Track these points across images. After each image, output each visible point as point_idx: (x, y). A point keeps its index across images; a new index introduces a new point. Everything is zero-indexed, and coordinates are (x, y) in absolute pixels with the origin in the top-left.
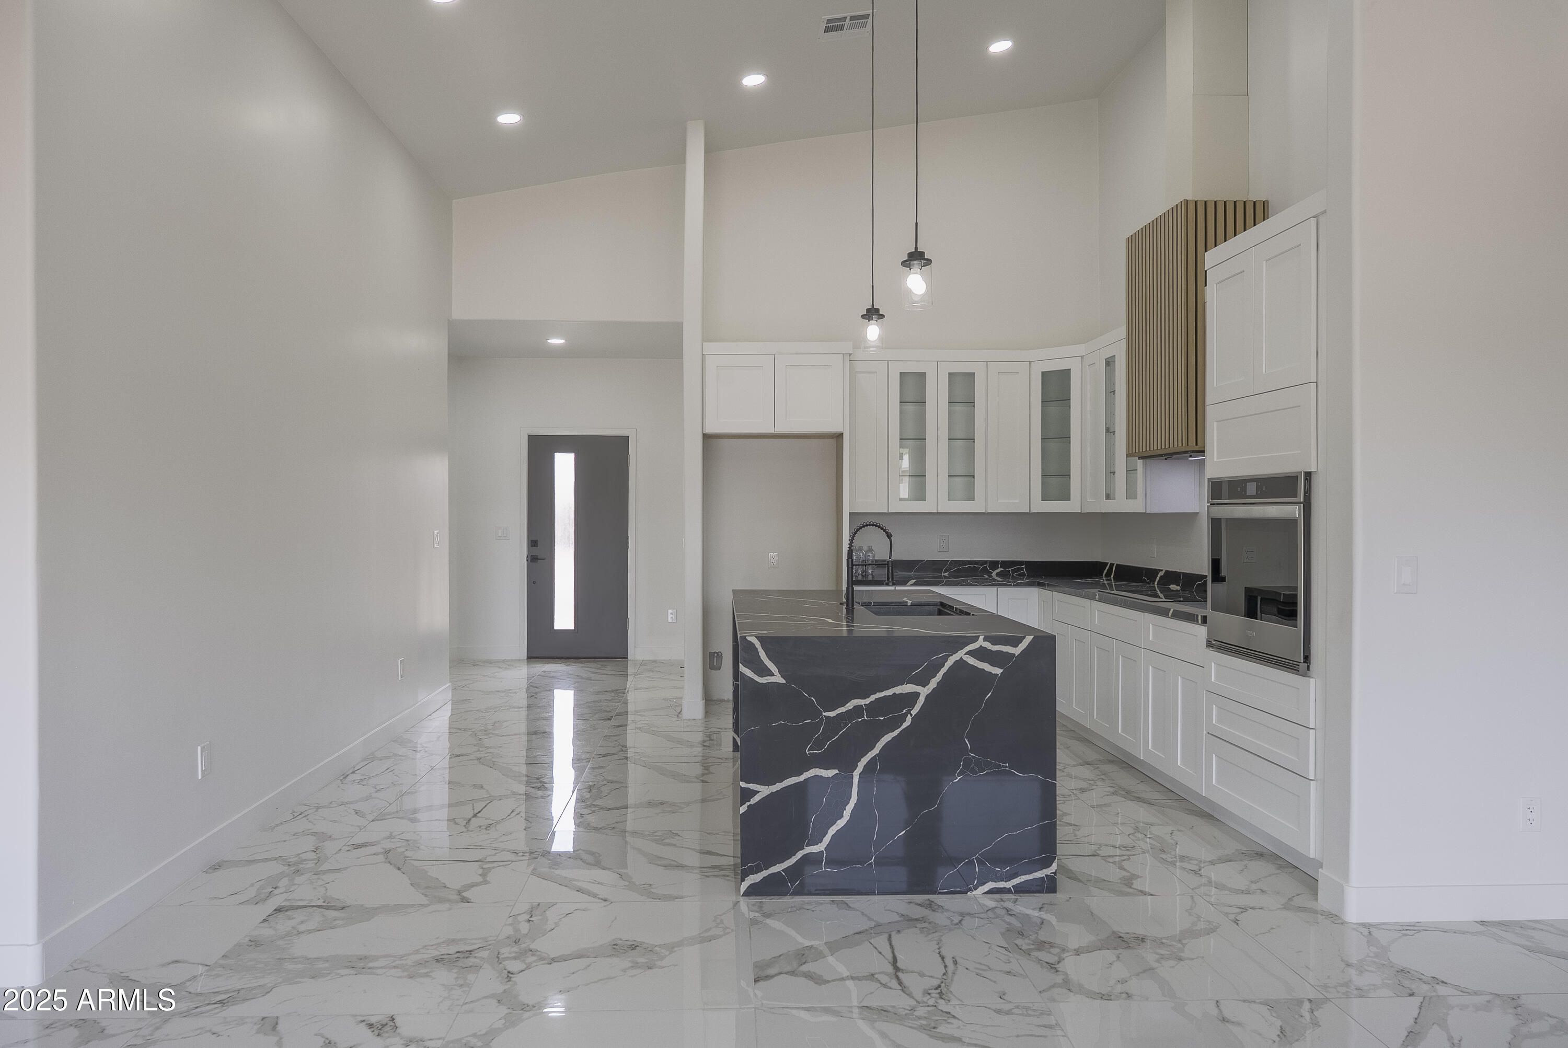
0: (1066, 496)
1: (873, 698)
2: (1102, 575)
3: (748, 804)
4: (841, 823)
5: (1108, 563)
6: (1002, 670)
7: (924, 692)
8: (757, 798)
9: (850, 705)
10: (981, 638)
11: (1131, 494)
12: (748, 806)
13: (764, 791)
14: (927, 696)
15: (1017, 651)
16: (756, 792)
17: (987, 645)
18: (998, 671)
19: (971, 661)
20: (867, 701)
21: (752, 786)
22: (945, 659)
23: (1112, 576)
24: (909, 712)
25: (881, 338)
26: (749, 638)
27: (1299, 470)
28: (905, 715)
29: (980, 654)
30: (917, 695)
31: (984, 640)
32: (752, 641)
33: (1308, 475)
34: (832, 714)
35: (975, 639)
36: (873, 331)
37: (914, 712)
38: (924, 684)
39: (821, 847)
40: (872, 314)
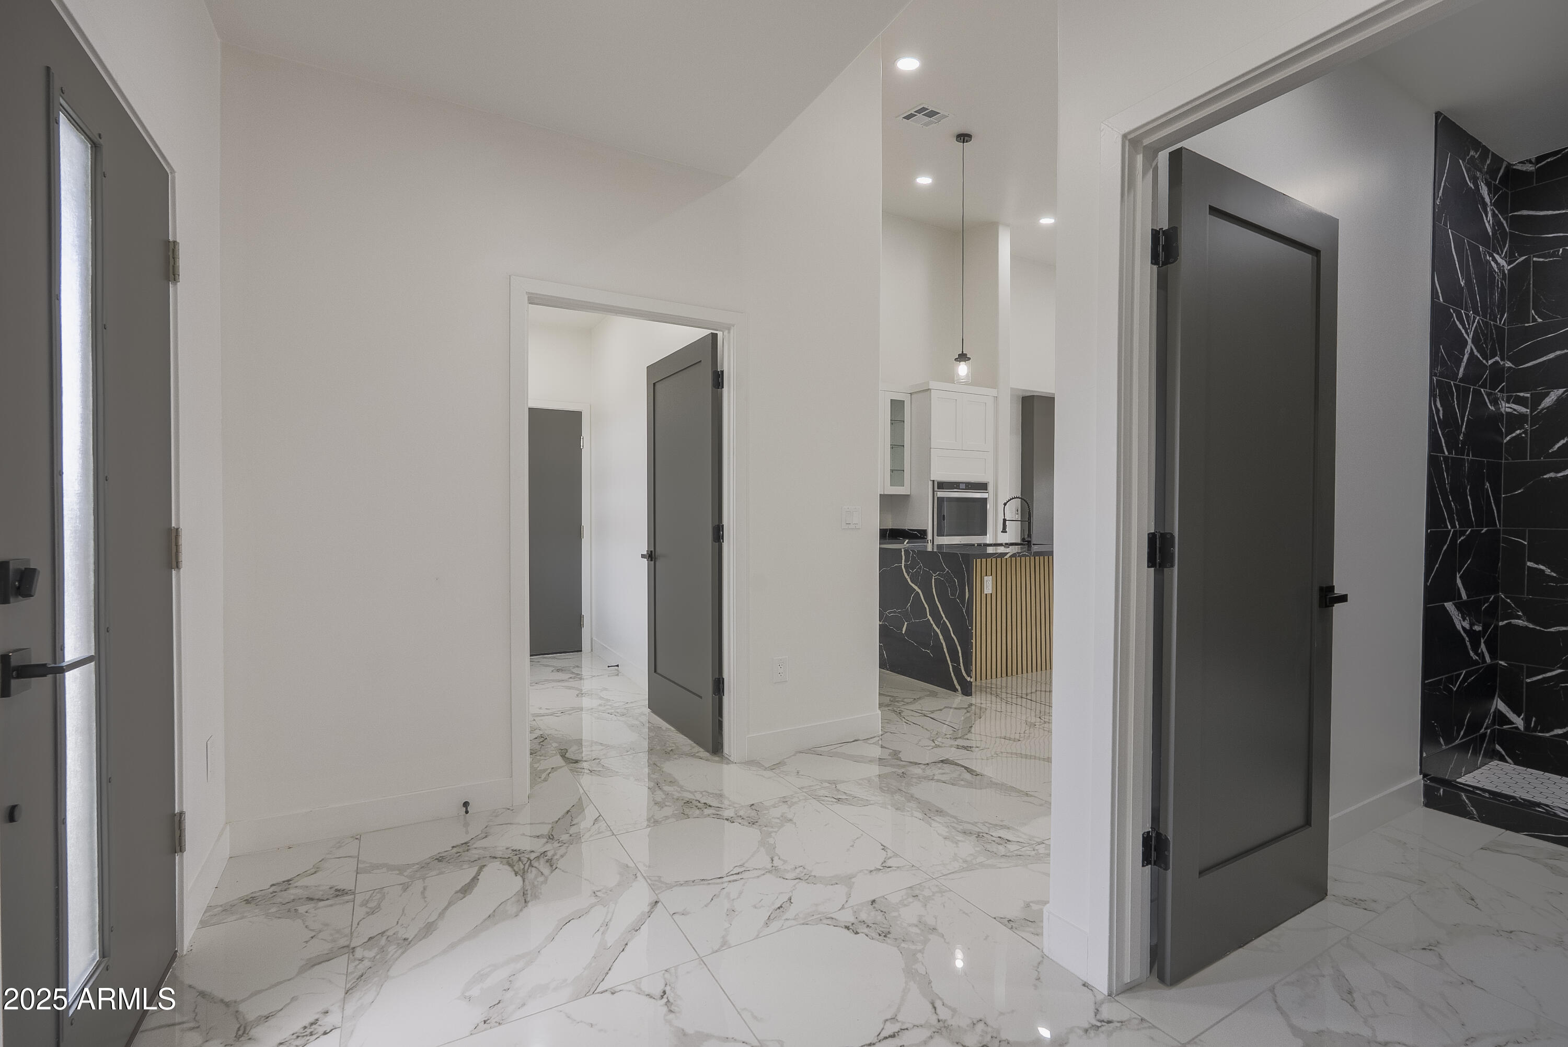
40: (963, 357)
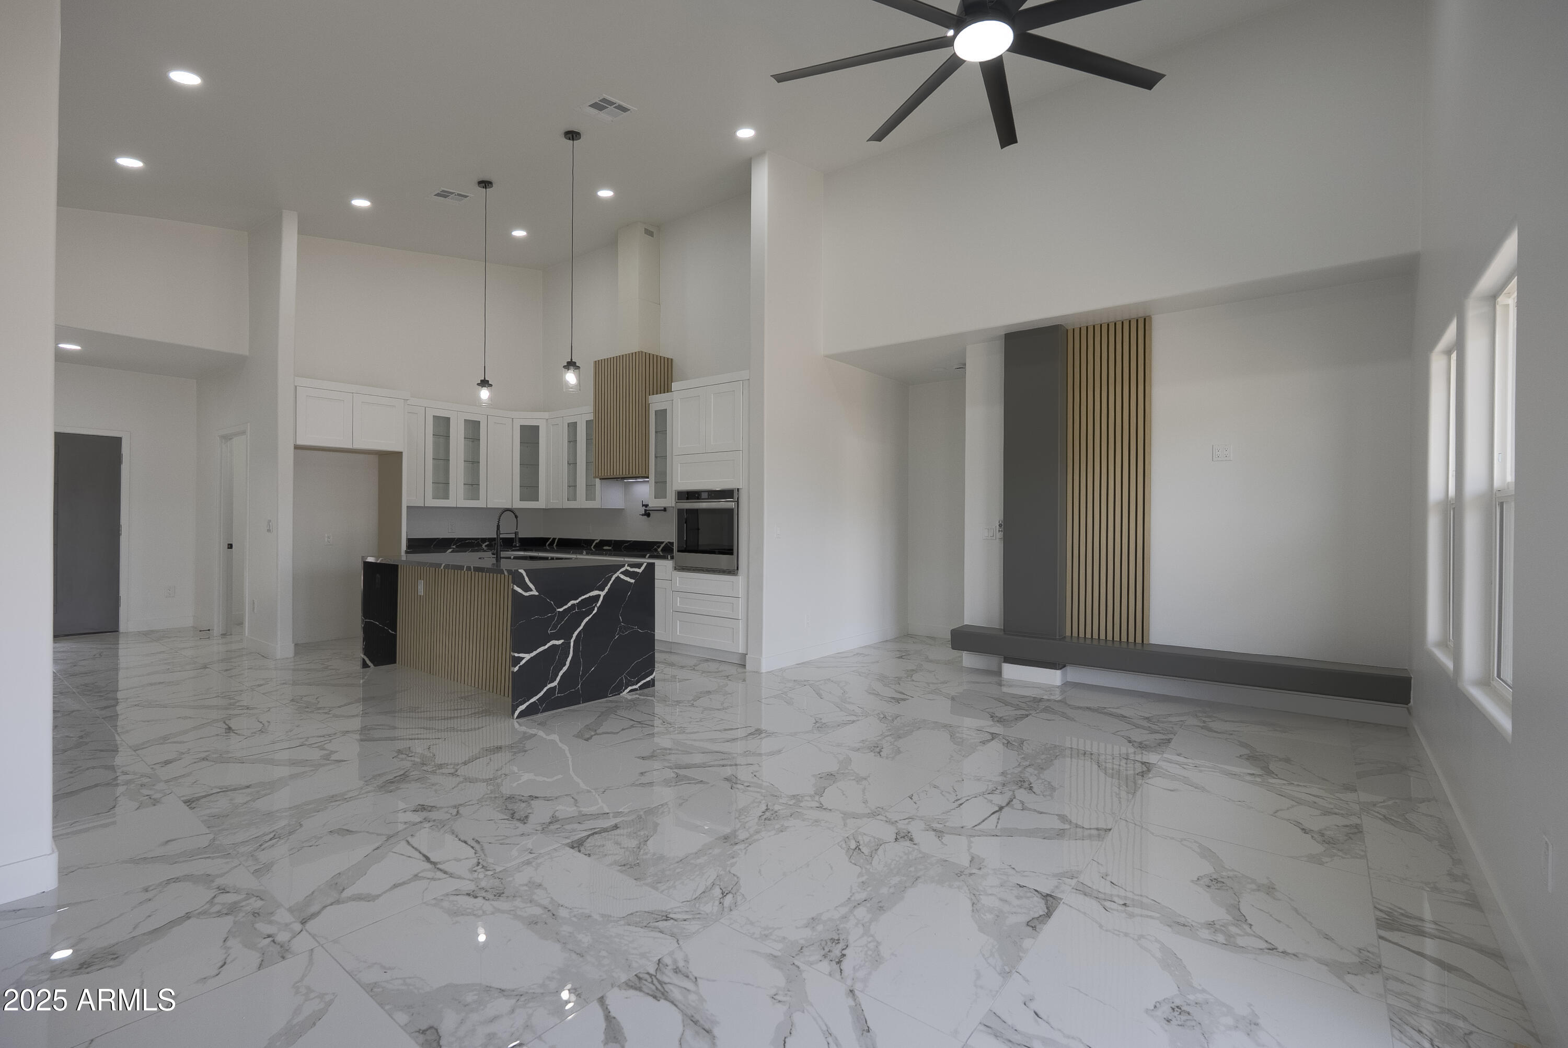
0: (536, 499)
1: (580, 599)
2: (545, 545)
3: (519, 665)
4: (565, 668)
5: (556, 538)
6: (634, 581)
7: (603, 594)
8: (524, 661)
9: (569, 604)
10: (626, 565)
11: (590, 495)
12: (519, 667)
13: (527, 657)
14: (604, 596)
15: (640, 571)
16: (523, 658)
17: (629, 568)
18: (632, 581)
19: (622, 577)
20: (577, 601)
21: (521, 655)
22: (611, 577)
23: (555, 545)
24: (596, 605)
25: (491, 398)
26: (520, 571)
27: (735, 487)
28: (594, 607)
29: (626, 573)
30: (599, 596)
31: (628, 566)
32: (522, 572)
33: (738, 489)
34: (561, 610)
35: (624, 566)
36: (485, 394)
37: (598, 605)
38: (602, 590)
39: (555, 683)
40: (484, 383)
